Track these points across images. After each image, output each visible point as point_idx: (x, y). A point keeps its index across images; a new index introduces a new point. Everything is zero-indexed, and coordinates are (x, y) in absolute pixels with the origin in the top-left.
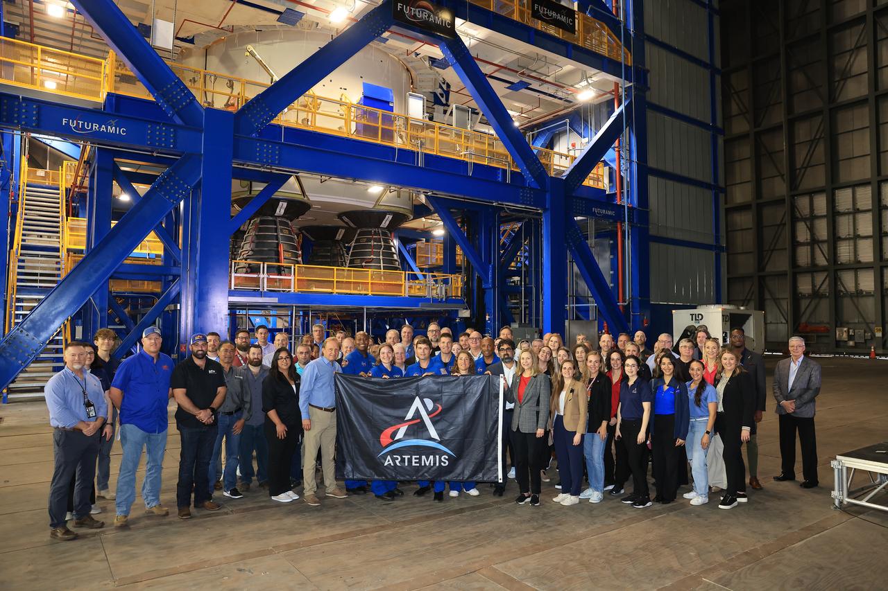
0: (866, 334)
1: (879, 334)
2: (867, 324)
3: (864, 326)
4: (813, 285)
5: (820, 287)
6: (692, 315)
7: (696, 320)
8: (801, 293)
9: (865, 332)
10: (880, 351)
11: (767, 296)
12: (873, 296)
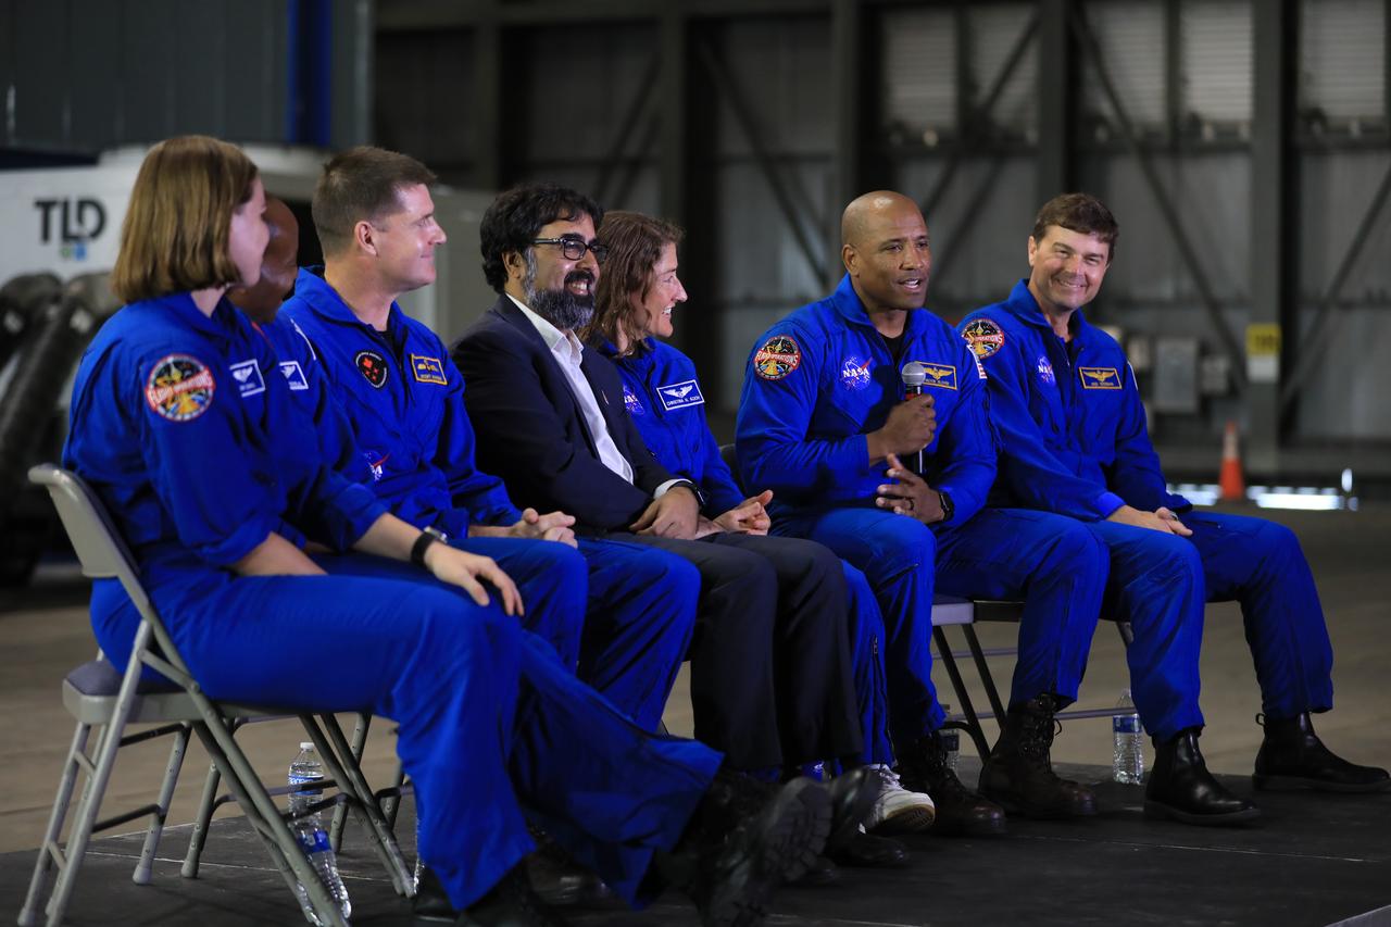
0: (1207, 366)
1: (1263, 366)
2: (1215, 307)
3: (1198, 319)
4: (966, 81)
5: (999, 89)
6: (45, 206)
7: (67, 236)
8: (900, 127)
9: (1204, 351)
10: (1266, 461)
11: (734, 142)
12: (1243, 148)
